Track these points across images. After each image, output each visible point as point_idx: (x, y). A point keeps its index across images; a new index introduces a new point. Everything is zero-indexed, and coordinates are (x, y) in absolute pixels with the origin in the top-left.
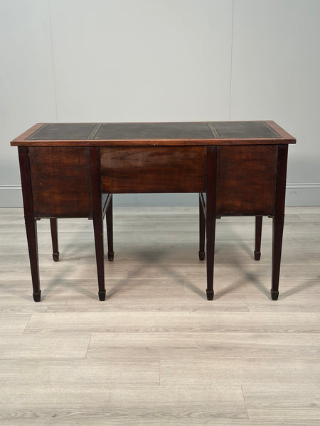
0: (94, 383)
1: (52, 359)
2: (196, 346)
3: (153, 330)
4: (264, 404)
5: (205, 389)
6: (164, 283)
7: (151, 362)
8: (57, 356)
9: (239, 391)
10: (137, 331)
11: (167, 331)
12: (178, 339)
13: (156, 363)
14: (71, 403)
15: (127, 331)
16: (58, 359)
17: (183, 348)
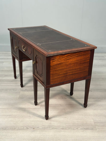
4: (101, 125)
5: (81, 119)
9: (92, 120)
14: (38, 124)
16: (32, 108)
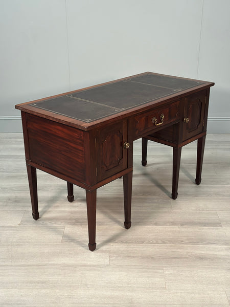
0: (119, 287)
1: (85, 265)
2: (188, 256)
3: (155, 242)
5: (199, 293)
6: (156, 201)
7: (157, 269)
8: (89, 263)
9: (224, 296)
10: (143, 242)
11: (164, 243)
12: (174, 250)
13: (161, 271)
14: (105, 304)
15: (135, 243)
16: (90, 266)
17: (178, 258)
